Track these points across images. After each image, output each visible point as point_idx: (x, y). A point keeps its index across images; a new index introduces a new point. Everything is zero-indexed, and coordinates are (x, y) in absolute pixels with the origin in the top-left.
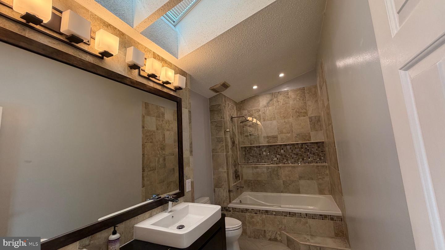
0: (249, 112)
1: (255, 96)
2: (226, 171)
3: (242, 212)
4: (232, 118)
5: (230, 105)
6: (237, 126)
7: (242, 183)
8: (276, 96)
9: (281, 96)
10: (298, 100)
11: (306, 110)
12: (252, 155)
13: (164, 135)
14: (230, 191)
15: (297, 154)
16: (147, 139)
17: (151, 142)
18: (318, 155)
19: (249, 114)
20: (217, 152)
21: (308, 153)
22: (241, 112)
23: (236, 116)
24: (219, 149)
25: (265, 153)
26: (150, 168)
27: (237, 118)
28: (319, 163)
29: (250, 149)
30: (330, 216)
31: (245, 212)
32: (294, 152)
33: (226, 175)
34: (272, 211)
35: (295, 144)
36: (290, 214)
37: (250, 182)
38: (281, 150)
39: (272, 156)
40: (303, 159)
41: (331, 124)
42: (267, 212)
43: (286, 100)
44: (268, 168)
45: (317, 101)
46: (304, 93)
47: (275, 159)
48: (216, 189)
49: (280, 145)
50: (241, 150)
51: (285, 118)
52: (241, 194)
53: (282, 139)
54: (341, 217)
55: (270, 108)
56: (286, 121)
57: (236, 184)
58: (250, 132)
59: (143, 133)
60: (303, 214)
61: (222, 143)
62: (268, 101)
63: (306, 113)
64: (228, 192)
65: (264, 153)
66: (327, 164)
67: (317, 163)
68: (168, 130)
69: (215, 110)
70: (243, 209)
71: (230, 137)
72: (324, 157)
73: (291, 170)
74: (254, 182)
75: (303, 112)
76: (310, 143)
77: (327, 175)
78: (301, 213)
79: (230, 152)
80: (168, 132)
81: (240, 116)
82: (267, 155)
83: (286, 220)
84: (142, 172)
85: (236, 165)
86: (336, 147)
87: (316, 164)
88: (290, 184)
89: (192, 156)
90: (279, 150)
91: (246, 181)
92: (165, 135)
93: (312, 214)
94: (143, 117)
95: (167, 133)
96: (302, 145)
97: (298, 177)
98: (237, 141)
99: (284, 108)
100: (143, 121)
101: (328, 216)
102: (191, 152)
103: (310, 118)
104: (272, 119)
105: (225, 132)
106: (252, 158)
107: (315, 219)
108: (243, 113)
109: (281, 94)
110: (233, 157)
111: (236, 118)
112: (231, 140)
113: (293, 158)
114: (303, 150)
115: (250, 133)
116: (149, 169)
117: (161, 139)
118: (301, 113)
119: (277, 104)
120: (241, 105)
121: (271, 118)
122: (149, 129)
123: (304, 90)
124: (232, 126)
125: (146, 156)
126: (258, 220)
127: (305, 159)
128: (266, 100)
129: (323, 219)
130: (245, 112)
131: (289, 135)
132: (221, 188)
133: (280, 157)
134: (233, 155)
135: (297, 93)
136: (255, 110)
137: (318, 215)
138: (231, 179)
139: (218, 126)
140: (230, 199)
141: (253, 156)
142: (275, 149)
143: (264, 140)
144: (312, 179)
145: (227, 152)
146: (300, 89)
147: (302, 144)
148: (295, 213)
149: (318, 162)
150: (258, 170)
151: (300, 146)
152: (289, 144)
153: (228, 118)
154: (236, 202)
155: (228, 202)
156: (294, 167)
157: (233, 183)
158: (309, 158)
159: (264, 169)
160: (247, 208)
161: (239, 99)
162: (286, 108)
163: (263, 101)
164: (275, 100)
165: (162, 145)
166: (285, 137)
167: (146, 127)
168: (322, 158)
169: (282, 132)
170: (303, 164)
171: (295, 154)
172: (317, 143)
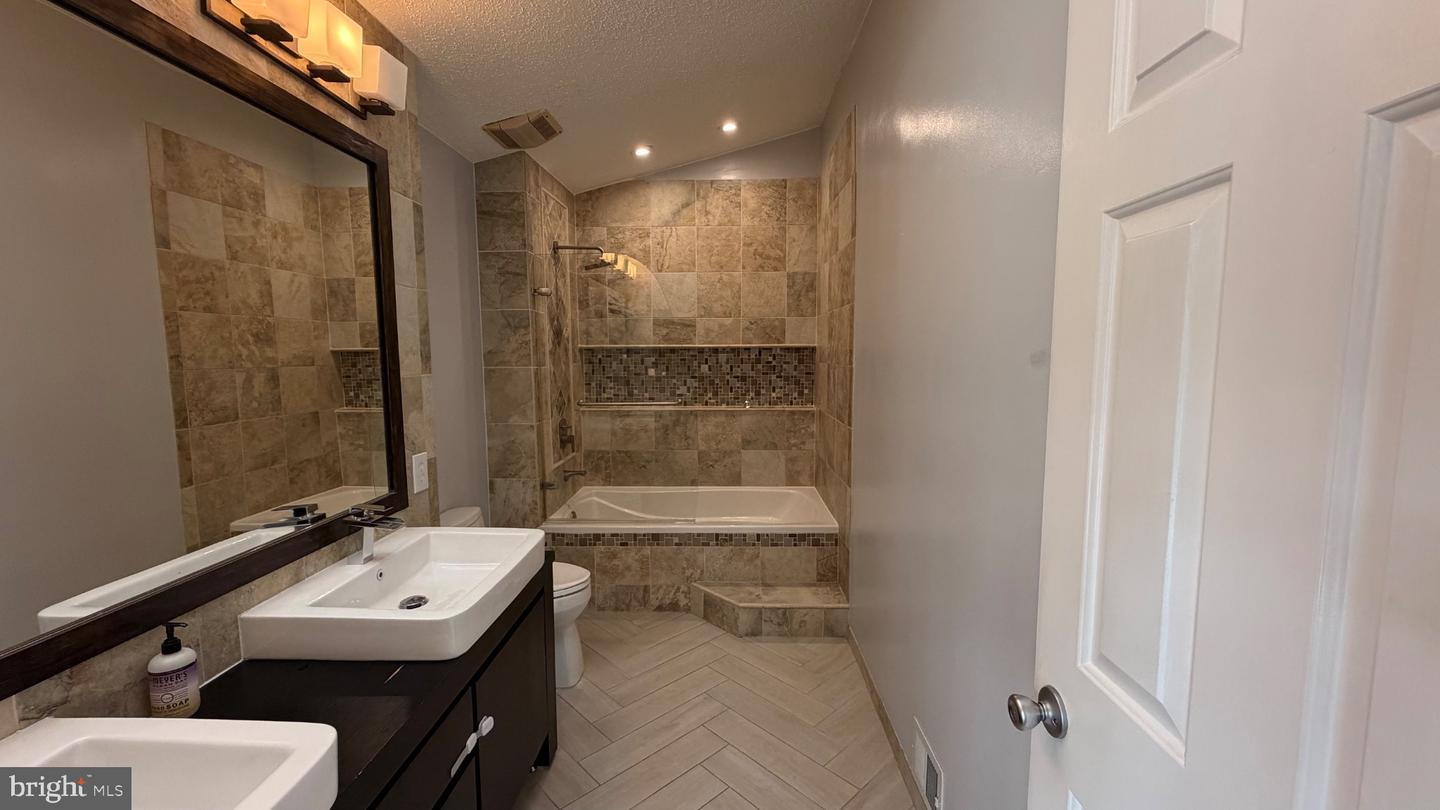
0: (611, 233)
1: (638, 182)
2: (535, 424)
3: (581, 545)
4: (556, 248)
5: (552, 202)
6: (572, 279)
7: (579, 460)
8: (702, 193)
9: (717, 196)
10: (765, 216)
11: (781, 250)
12: (611, 375)
13: (268, 283)
14: (544, 486)
15: (743, 379)
16: (190, 295)
17: (207, 309)
18: (797, 383)
19: (613, 240)
20: (502, 363)
21: (774, 377)
22: (584, 231)
23: (567, 244)
24: (513, 352)
25: (653, 370)
26: (213, 412)
27: (572, 251)
28: (798, 404)
29: (608, 356)
30: (814, 535)
31: (590, 545)
32: (738, 372)
33: (534, 436)
34: (672, 535)
35: (742, 348)
36: (717, 539)
37: (602, 458)
38: (702, 366)
39: (674, 381)
40: (758, 394)
41: (851, 301)
42: (655, 538)
43: (732, 210)
44: (659, 415)
45: (813, 228)
46: (783, 197)
47: (682, 390)
48: (498, 480)
49: (699, 348)
50: (578, 358)
51: (722, 267)
52: (575, 492)
53: (708, 331)
54: (836, 535)
55: (681, 230)
56: (725, 278)
57: (563, 465)
58: (614, 302)
59: (164, 263)
60: (751, 536)
61: (522, 331)
62: (676, 207)
63: (781, 260)
64: (538, 488)
65: (652, 372)
66: (814, 408)
67: (792, 404)
68: (282, 265)
69: (499, 211)
70: (586, 535)
71: (550, 313)
72: (811, 390)
73: (724, 423)
74: (614, 458)
75: (772, 254)
76: (782, 349)
77: (812, 435)
78: (745, 535)
79: (548, 366)
80: (285, 274)
81: (581, 245)
82: (658, 379)
83: (704, 555)
84: (178, 427)
85: (562, 406)
86: (854, 365)
87: (788, 408)
88: (716, 461)
89: (430, 373)
90: (696, 363)
91: (589, 455)
92: (273, 281)
93: (772, 535)
94: (159, 197)
95: (280, 279)
96: (760, 352)
97: (740, 440)
98: (570, 329)
99: (723, 235)
100: (161, 216)
101: (809, 535)
102: (426, 358)
103: (791, 277)
104: (684, 267)
105: (533, 295)
106: (612, 385)
107: (776, 545)
108: (590, 236)
109: (717, 190)
110: (556, 381)
111: (567, 250)
112: (552, 325)
113: (731, 388)
114: (760, 366)
115: (612, 307)
116: (209, 417)
117: (254, 298)
118: (768, 257)
119: (704, 219)
120: (586, 204)
121: (683, 263)
122: (194, 252)
123: (785, 188)
124: (556, 276)
125: (189, 364)
126: (630, 561)
127: (763, 391)
128: (671, 202)
129: (795, 545)
130: (600, 233)
131: (728, 321)
132: (513, 477)
133: (696, 384)
134: (557, 375)
135: (766, 194)
136: (633, 230)
137: (785, 535)
138: (549, 450)
139: (508, 273)
140: (544, 509)
141: (616, 379)
142: (684, 360)
143: (654, 330)
144: (775, 446)
145: (540, 364)
146: (773, 183)
147: (761, 350)
148: (731, 535)
149: (794, 401)
150: (629, 420)
151: (753, 356)
152: (724, 349)
153: (542, 249)
154: (560, 517)
155: (539, 518)
156: (732, 414)
157: (555, 462)
158: (774, 391)
159: (648, 419)
160: (599, 532)
161: (582, 183)
162: (727, 236)
163: (660, 204)
164: (698, 205)
165: (260, 322)
166: (717, 327)
167: (180, 244)
168: (806, 391)
169: (708, 312)
170: (757, 408)
171: (738, 377)
172: (798, 350)
